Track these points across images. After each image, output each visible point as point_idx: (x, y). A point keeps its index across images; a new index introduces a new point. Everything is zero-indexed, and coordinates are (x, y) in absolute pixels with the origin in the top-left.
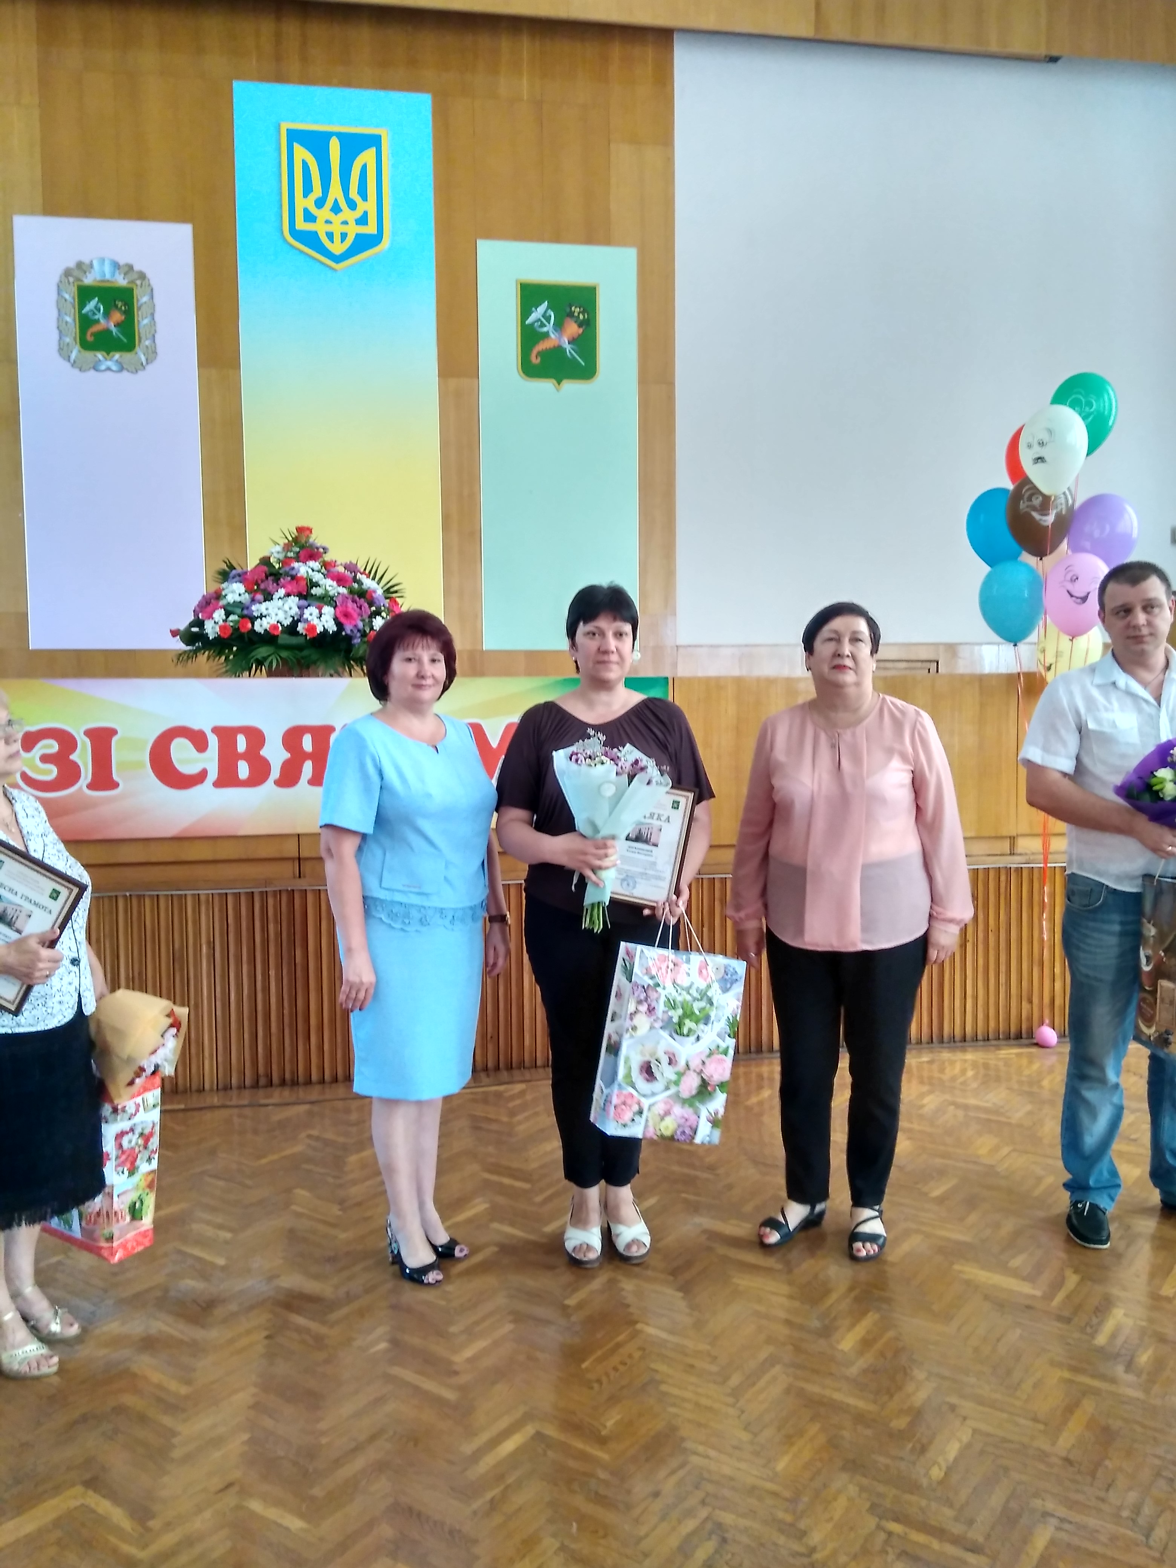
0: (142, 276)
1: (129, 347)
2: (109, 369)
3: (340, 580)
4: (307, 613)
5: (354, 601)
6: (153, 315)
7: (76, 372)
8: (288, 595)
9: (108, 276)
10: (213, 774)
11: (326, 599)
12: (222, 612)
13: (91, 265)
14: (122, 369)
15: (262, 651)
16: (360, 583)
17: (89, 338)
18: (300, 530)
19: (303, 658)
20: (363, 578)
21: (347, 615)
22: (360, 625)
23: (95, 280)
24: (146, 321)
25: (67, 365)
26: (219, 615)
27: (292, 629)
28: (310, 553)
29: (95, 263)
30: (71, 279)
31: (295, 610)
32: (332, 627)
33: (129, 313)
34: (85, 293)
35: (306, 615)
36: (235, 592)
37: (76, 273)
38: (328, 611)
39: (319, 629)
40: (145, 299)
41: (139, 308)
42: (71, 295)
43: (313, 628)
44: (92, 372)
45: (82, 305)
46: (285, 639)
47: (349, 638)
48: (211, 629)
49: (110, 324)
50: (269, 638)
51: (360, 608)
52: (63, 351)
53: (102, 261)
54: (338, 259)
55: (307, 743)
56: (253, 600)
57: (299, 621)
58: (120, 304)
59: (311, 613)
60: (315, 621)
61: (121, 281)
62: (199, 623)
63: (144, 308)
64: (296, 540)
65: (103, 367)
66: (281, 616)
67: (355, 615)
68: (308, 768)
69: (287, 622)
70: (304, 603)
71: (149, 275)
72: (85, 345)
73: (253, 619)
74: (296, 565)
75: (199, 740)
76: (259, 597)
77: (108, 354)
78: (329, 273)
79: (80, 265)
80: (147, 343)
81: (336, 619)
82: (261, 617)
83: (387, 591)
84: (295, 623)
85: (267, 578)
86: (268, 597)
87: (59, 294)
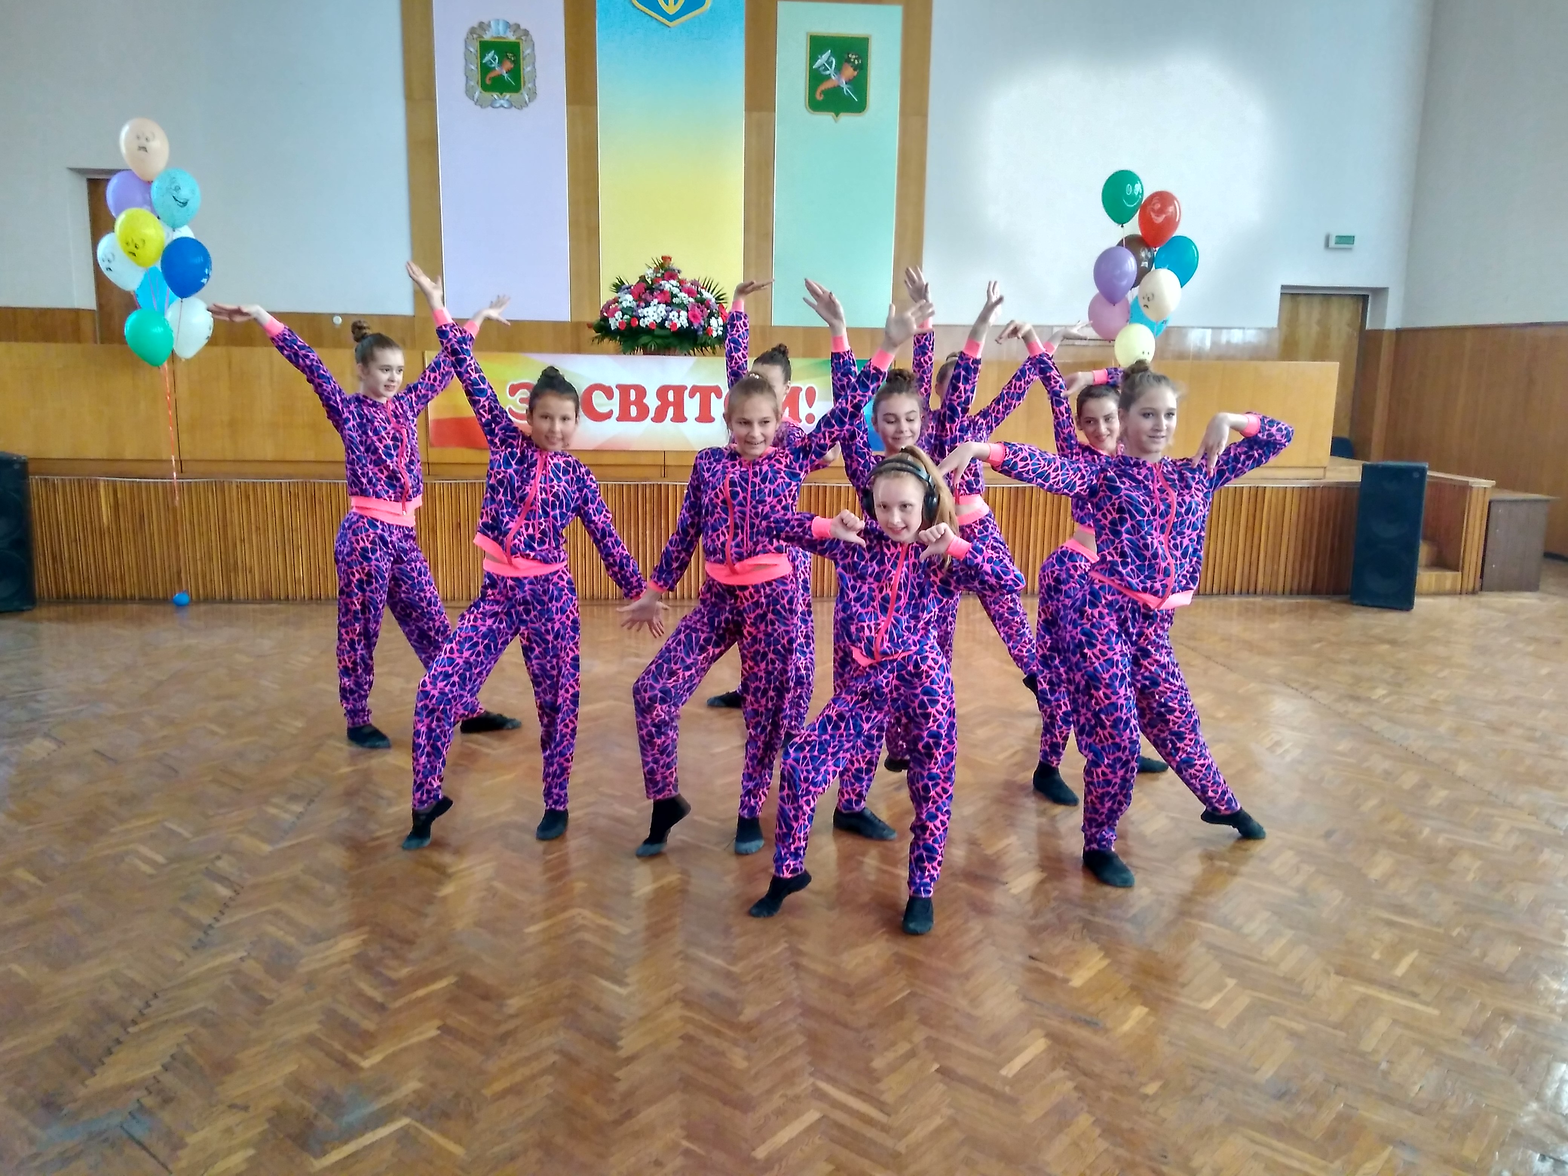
0: (526, 33)
1: (516, 89)
2: (502, 106)
3: (690, 293)
4: (671, 315)
5: (699, 307)
6: (534, 63)
7: (478, 108)
8: (659, 303)
9: (502, 34)
10: (616, 413)
11: (682, 306)
12: (620, 313)
13: (489, 25)
14: (511, 106)
15: (645, 339)
16: (701, 294)
17: (488, 82)
18: (663, 258)
19: (670, 343)
20: (703, 291)
21: (695, 316)
22: (703, 323)
23: (492, 37)
24: (529, 69)
25: (472, 103)
26: (618, 315)
27: (661, 325)
28: (671, 274)
29: (492, 23)
30: (475, 36)
31: (664, 313)
32: (685, 324)
33: (517, 62)
34: (485, 47)
35: (671, 317)
36: (628, 300)
37: (479, 31)
38: (684, 314)
39: (679, 325)
40: (528, 51)
41: (524, 59)
42: (474, 48)
43: (676, 324)
44: (490, 108)
45: (483, 56)
46: (658, 332)
47: (696, 331)
48: (614, 323)
49: (502, 71)
50: (648, 331)
51: (702, 311)
52: (469, 93)
53: (497, 21)
54: (672, 18)
55: (671, 396)
56: (638, 306)
57: (666, 320)
58: (510, 55)
59: (673, 315)
60: (676, 321)
61: (511, 37)
62: (605, 320)
63: (527, 59)
64: (662, 266)
65: (498, 105)
66: (655, 317)
67: (699, 316)
68: (671, 411)
69: (659, 321)
70: (669, 308)
71: (531, 33)
72: (485, 88)
73: (639, 318)
74: (663, 282)
75: (608, 392)
76: (643, 304)
77: (501, 94)
78: (667, 31)
79: (481, 24)
80: (530, 85)
81: (688, 319)
82: (644, 317)
83: (717, 299)
84: (664, 320)
85: (646, 290)
86: (648, 305)
87: (466, 47)
